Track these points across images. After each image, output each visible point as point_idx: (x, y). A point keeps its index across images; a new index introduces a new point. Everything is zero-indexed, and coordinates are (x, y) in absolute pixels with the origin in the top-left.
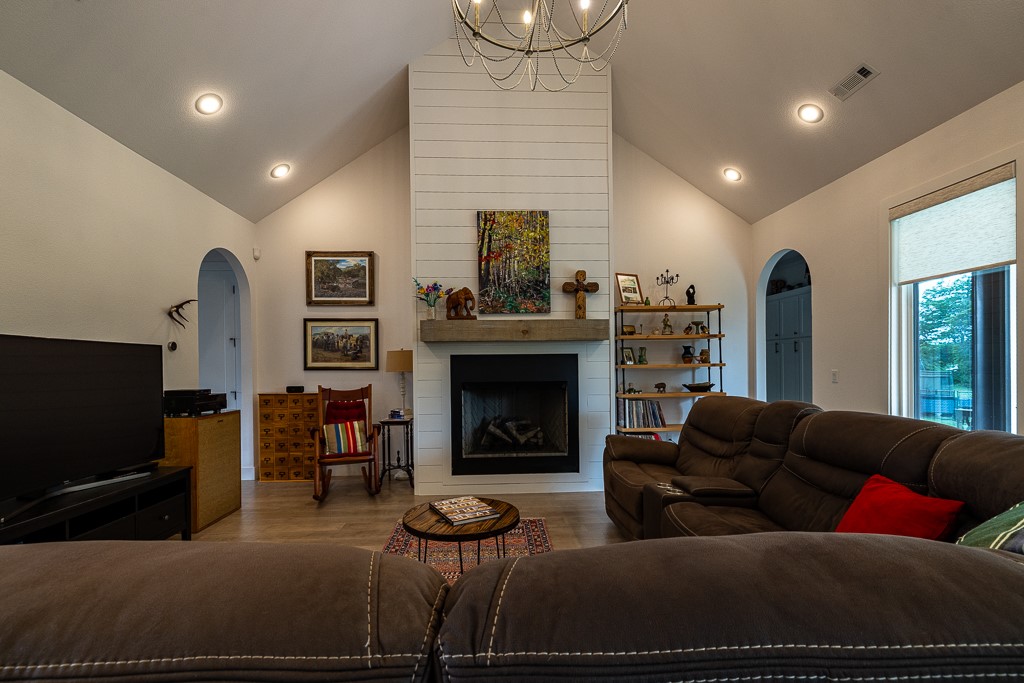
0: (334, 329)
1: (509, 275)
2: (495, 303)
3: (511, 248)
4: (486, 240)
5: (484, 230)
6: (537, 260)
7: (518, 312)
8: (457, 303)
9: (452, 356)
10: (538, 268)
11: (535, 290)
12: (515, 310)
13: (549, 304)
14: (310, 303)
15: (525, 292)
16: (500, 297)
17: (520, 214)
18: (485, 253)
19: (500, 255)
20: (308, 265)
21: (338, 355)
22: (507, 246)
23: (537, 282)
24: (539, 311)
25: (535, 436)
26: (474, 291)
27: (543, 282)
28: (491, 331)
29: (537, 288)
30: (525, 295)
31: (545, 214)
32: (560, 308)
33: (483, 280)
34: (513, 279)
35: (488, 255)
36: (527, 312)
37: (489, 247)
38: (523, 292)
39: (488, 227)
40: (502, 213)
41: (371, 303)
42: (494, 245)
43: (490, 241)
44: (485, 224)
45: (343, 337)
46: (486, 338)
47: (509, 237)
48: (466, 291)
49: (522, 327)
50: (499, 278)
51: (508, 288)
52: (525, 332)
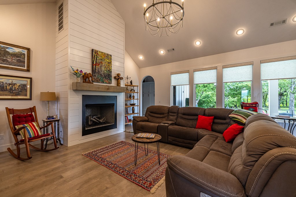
1: (101, 71)
2: (97, 79)
3: (102, 63)
4: (95, 59)
6: (109, 68)
7: (104, 83)
8: (85, 78)
9: (82, 95)
10: (109, 71)
11: (108, 77)
12: (103, 82)
13: (111, 81)
15: (106, 77)
16: (99, 78)
17: (105, 54)
18: (95, 63)
19: (99, 65)
22: (101, 62)
24: (109, 83)
25: (104, 120)
27: (110, 75)
28: (99, 88)
30: (106, 78)
31: (111, 56)
32: (114, 83)
33: (94, 71)
34: (102, 73)
35: (96, 64)
36: (106, 83)
37: (96, 61)
39: (96, 55)
40: (100, 52)
41: (28, 70)
43: (96, 60)
44: (95, 54)
45: (10, 84)
46: (97, 90)
47: (102, 60)
48: (90, 74)
49: (107, 87)
50: (99, 72)
51: (101, 75)
52: (108, 89)
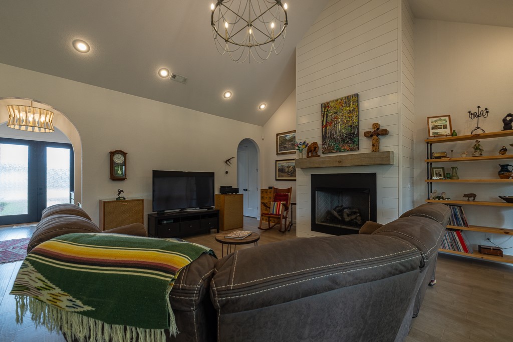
0: (285, 164)
1: (336, 132)
2: (329, 148)
3: (337, 118)
4: (325, 117)
5: (325, 112)
6: (351, 122)
7: (340, 151)
8: (311, 150)
9: (312, 175)
10: (351, 126)
11: (349, 138)
12: (339, 151)
13: (358, 145)
14: (278, 154)
15: (344, 140)
16: (331, 145)
17: (342, 99)
19: (332, 123)
20: (277, 139)
21: (286, 174)
22: (335, 118)
23: (350, 134)
24: (352, 150)
26: (319, 142)
27: (354, 133)
29: (351, 138)
30: (344, 142)
31: (357, 95)
33: (324, 137)
34: (338, 134)
35: (326, 124)
36: (345, 151)
37: (327, 120)
38: (343, 140)
39: (326, 110)
40: (332, 101)
42: (328, 119)
43: (327, 117)
44: (325, 109)
45: (288, 167)
46: (321, 166)
47: (336, 113)
48: (315, 143)
49: (338, 159)
50: (331, 135)
51: (335, 139)
52: (340, 162)
